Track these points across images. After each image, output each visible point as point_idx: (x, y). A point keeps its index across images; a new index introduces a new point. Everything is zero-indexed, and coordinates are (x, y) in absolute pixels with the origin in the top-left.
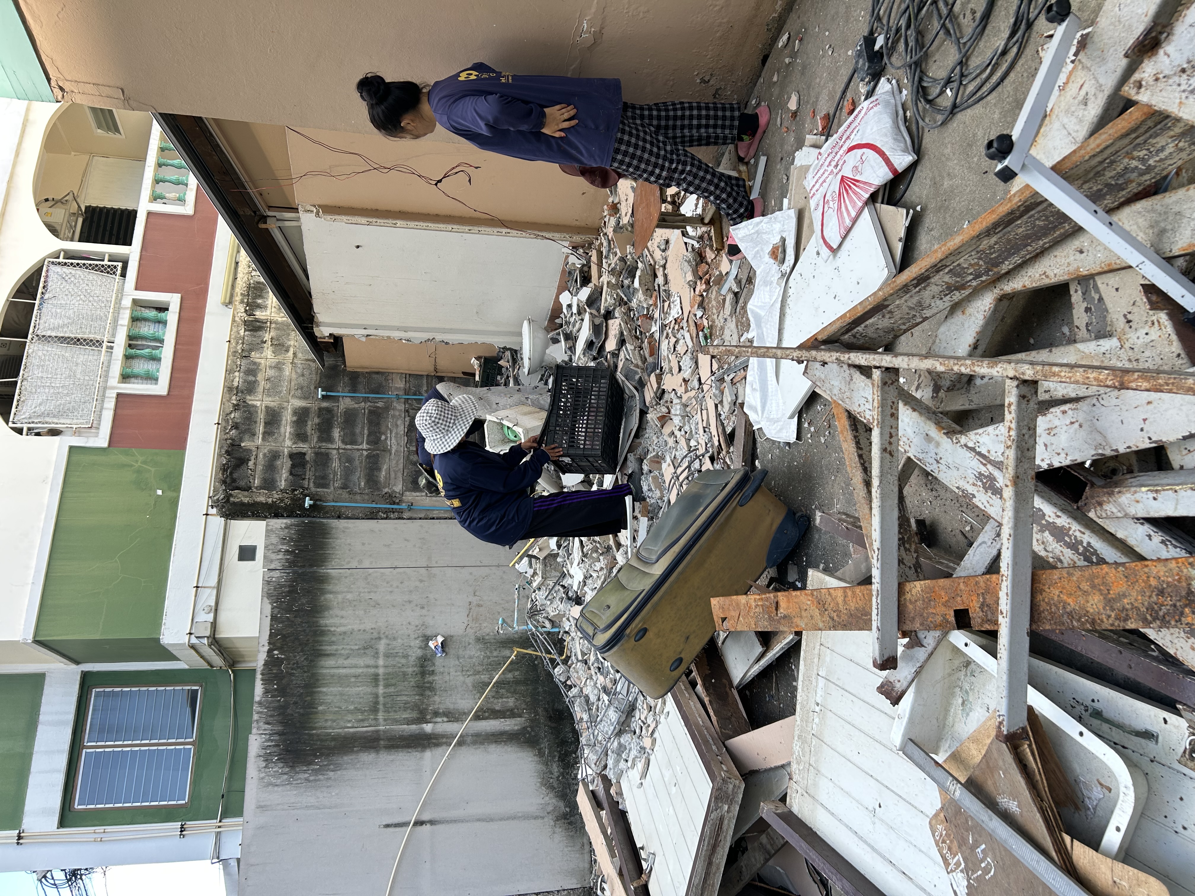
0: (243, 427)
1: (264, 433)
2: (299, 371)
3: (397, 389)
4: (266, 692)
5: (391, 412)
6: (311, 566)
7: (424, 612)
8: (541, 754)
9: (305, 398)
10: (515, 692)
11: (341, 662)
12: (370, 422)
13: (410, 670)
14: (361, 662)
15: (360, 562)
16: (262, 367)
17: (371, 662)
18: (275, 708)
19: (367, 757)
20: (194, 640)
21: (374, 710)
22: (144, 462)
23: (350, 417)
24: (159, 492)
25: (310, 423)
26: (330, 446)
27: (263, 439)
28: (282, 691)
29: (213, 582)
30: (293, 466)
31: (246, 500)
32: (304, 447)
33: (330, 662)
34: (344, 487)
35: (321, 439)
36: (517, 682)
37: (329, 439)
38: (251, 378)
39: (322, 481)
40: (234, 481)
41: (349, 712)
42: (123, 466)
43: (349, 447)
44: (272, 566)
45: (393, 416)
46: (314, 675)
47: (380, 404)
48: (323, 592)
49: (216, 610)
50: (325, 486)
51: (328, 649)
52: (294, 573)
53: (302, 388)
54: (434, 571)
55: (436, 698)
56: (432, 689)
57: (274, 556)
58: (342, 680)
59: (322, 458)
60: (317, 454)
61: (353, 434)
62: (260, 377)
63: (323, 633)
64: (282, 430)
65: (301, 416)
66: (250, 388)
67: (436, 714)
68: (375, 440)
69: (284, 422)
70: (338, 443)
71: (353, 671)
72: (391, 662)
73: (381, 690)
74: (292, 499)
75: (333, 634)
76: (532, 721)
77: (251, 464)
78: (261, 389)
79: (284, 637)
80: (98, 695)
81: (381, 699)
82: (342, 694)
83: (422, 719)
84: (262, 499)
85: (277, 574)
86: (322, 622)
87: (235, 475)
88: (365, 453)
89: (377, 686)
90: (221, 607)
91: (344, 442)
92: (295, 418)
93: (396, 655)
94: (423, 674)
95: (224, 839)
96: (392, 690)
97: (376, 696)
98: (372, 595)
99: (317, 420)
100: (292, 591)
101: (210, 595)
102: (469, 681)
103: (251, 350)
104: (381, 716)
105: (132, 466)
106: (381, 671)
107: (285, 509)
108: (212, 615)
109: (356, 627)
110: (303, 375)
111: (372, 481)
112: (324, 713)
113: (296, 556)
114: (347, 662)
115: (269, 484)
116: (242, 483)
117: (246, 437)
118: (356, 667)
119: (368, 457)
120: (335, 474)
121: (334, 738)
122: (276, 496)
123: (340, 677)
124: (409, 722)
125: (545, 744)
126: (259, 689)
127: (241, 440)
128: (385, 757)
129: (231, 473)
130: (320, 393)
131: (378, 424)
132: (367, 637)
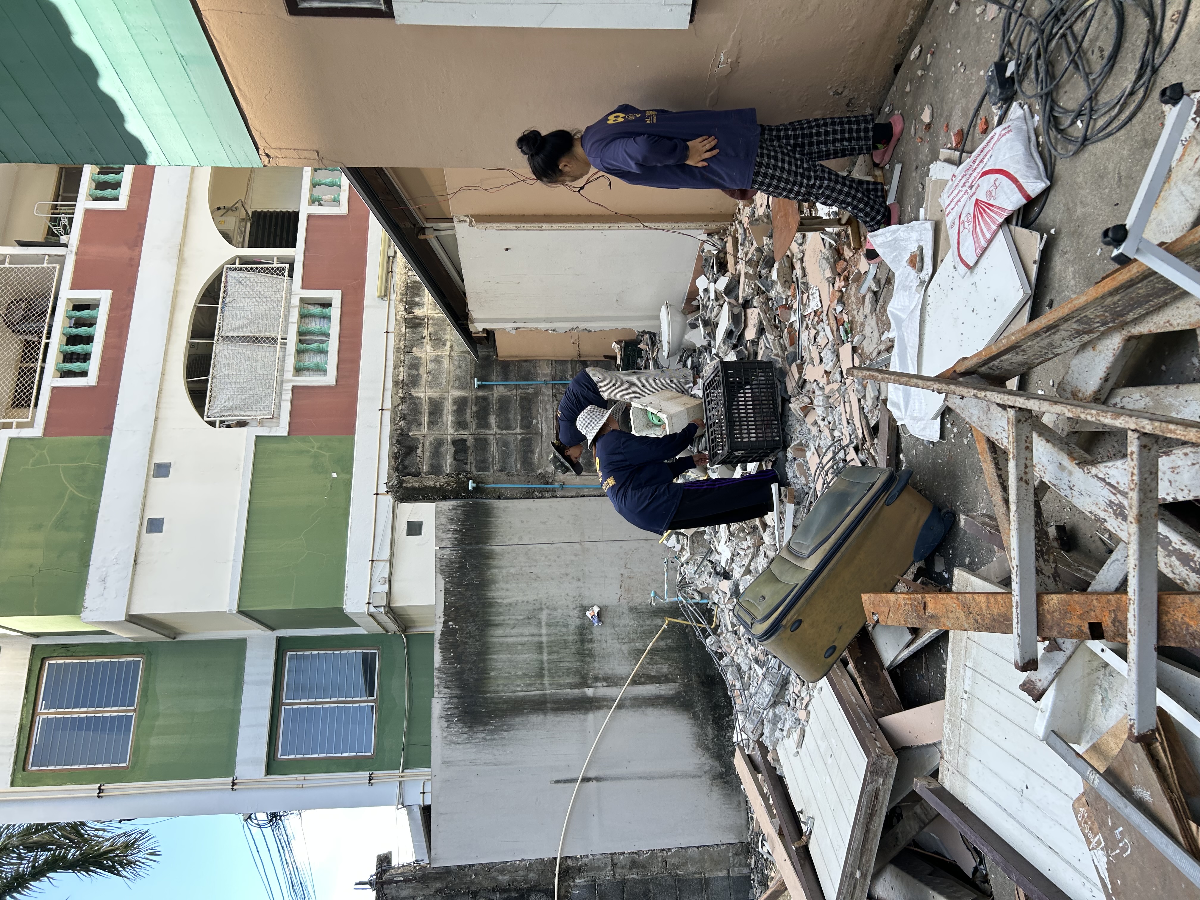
0: (410, 418)
1: (429, 423)
2: (456, 363)
3: (545, 375)
4: (444, 659)
5: (541, 398)
6: (477, 543)
7: (580, 584)
8: (695, 717)
9: (463, 388)
10: (668, 659)
11: (508, 631)
12: (522, 408)
13: (570, 638)
14: (527, 630)
15: (520, 538)
16: (423, 361)
17: (535, 631)
18: (452, 675)
19: (536, 719)
20: (372, 609)
21: (541, 675)
22: (320, 448)
23: (504, 404)
24: (334, 475)
25: (468, 411)
26: (488, 432)
27: (428, 428)
28: (458, 658)
29: (386, 555)
30: (456, 452)
31: (417, 485)
32: (464, 434)
33: (499, 631)
34: (502, 469)
35: (479, 426)
36: (670, 649)
37: (487, 426)
38: (414, 372)
39: (483, 465)
40: (405, 467)
41: (518, 677)
42: (301, 452)
43: (504, 432)
44: (443, 545)
45: (543, 401)
46: (485, 643)
47: (530, 391)
48: (490, 568)
49: (390, 581)
50: (486, 469)
51: (497, 619)
52: (463, 550)
53: (459, 379)
54: (587, 545)
55: (596, 664)
56: (591, 655)
57: (444, 536)
58: (510, 648)
59: (482, 444)
60: (476, 440)
61: (508, 420)
62: (422, 370)
63: (491, 605)
64: (445, 419)
65: (461, 404)
66: (414, 381)
67: (596, 679)
68: (527, 424)
69: (445, 412)
70: (495, 429)
71: (519, 639)
72: (553, 630)
73: (545, 657)
74: (457, 482)
75: (501, 605)
76: (685, 686)
77: (419, 451)
78: (423, 382)
79: (457, 609)
80: (291, 657)
81: (546, 665)
82: (511, 661)
83: (583, 684)
84: (431, 483)
85: (447, 552)
86: (490, 595)
87: (406, 463)
88: (519, 437)
89: (541, 653)
90: (395, 578)
91: (500, 428)
92: (455, 408)
93: (557, 625)
94: (582, 641)
95: (407, 788)
96: (555, 656)
97: (542, 662)
98: (533, 569)
99: (474, 409)
100: (462, 567)
101: (384, 567)
102: (625, 648)
103: (412, 346)
104: (546, 680)
105: (309, 452)
106: (544, 639)
107: (451, 492)
108: (386, 586)
109: (520, 599)
110: (460, 367)
111: (527, 463)
112: (496, 678)
113: (463, 534)
114: (513, 632)
115: (436, 470)
116: (413, 470)
117: (414, 427)
118: (522, 635)
119: (522, 440)
120: (494, 458)
121: (506, 702)
122: (443, 480)
123: (508, 645)
124: (572, 686)
125: (699, 708)
126: (438, 657)
127: (409, 430)
128: (552, 719)
129: (402, 461)
130: (476, 383)
131: (529, 409)
132: (531, 607)
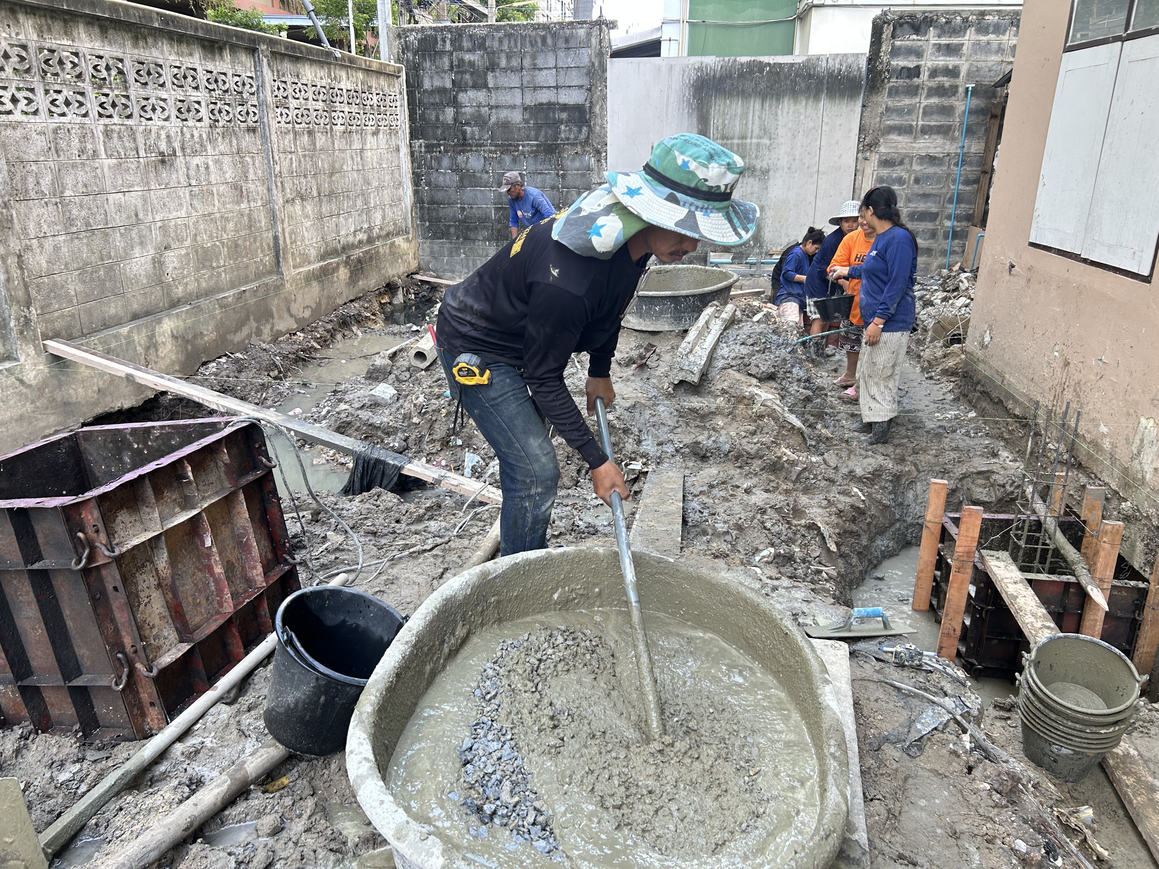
0: (946, 28)
1: (940, 45)
2: (994, 68)
3: (969, 147)
4: (742, 65)
5: (948, 143)
6: (828, 89)
7: (786, 169)
9: (969, 74)
11: (757, 113)
12: (941, 126)
14: (756, 128)
15: (827, 123)
16: (1001, 37)
17: (755, 134)
18: (730, 71)
23: (947, 111)
25: (945, 79)
26: (923, 97)
27: (935, 44)
28: (741, 75)
30: (909, 69)
31: (884, 36)
32: (925, 76)
33: (758, 106)
34: (888, 109)
35: (930, 89)
37: (929, 96)
38: (991, 29)
39: (894, 92)
40: (901, 25)
41: (724, 121)
43: (921, 111)
44: (830, 61)
45: (944, 144)
46: (750, 95)
47: (957, 133)
48: (807, 99)
50: (890, 95)
51: (767, 105)
52: (824, 77)
53: (978, 71)
54: (815, 176)
57: (837, 61)
58: (745, 115)
59: (913, 91)
60: (917, 87)
61: (932, 114)
62: (992, 37)
63: (778, 100)
64: (942, 58)
65: (953, 73)
66: (982, 29)
68: (925, 130)
69: (948, 59)
70: (925, 102)
71: (750, 122)
72: (754, 147)
73: (736, 141)
74: (881, 71)
75: (777, 107)
77: (914, 37)
78: (982, 38)
79: (778, 73)
81: (730, 142)
82: (736, 115)
84: (884, 48)
85: (824, 64)
86: (786, 100)
87: (906, 26)
88: (914, 123)
89: (739, 138)
91: (926, 106)
92: (950, 67)
93: (758, 151)
97: (732, 139)
98: (801, 133)
99: (947, 85)
100: (810, 76)
106: (748, 141)
107: (875, 67)
109: (780, 123)
110: (988, 71)
111: (891, 129)
112: (725, 103)
113: (836, 77)
114: (756, 118)
115: (895, 52)
116: (898, 32)
117: (937, 31)
118: (753, 124)
119: (911, 126)
120: (899, 101)
121: (708, 112)
122: (885, 58)
123: (747, 113)
126: (744, 59)
127: (935, 27)
129: (907, 23)
130: (970, 86)
131: (938, 133)
132: (773, 131)
